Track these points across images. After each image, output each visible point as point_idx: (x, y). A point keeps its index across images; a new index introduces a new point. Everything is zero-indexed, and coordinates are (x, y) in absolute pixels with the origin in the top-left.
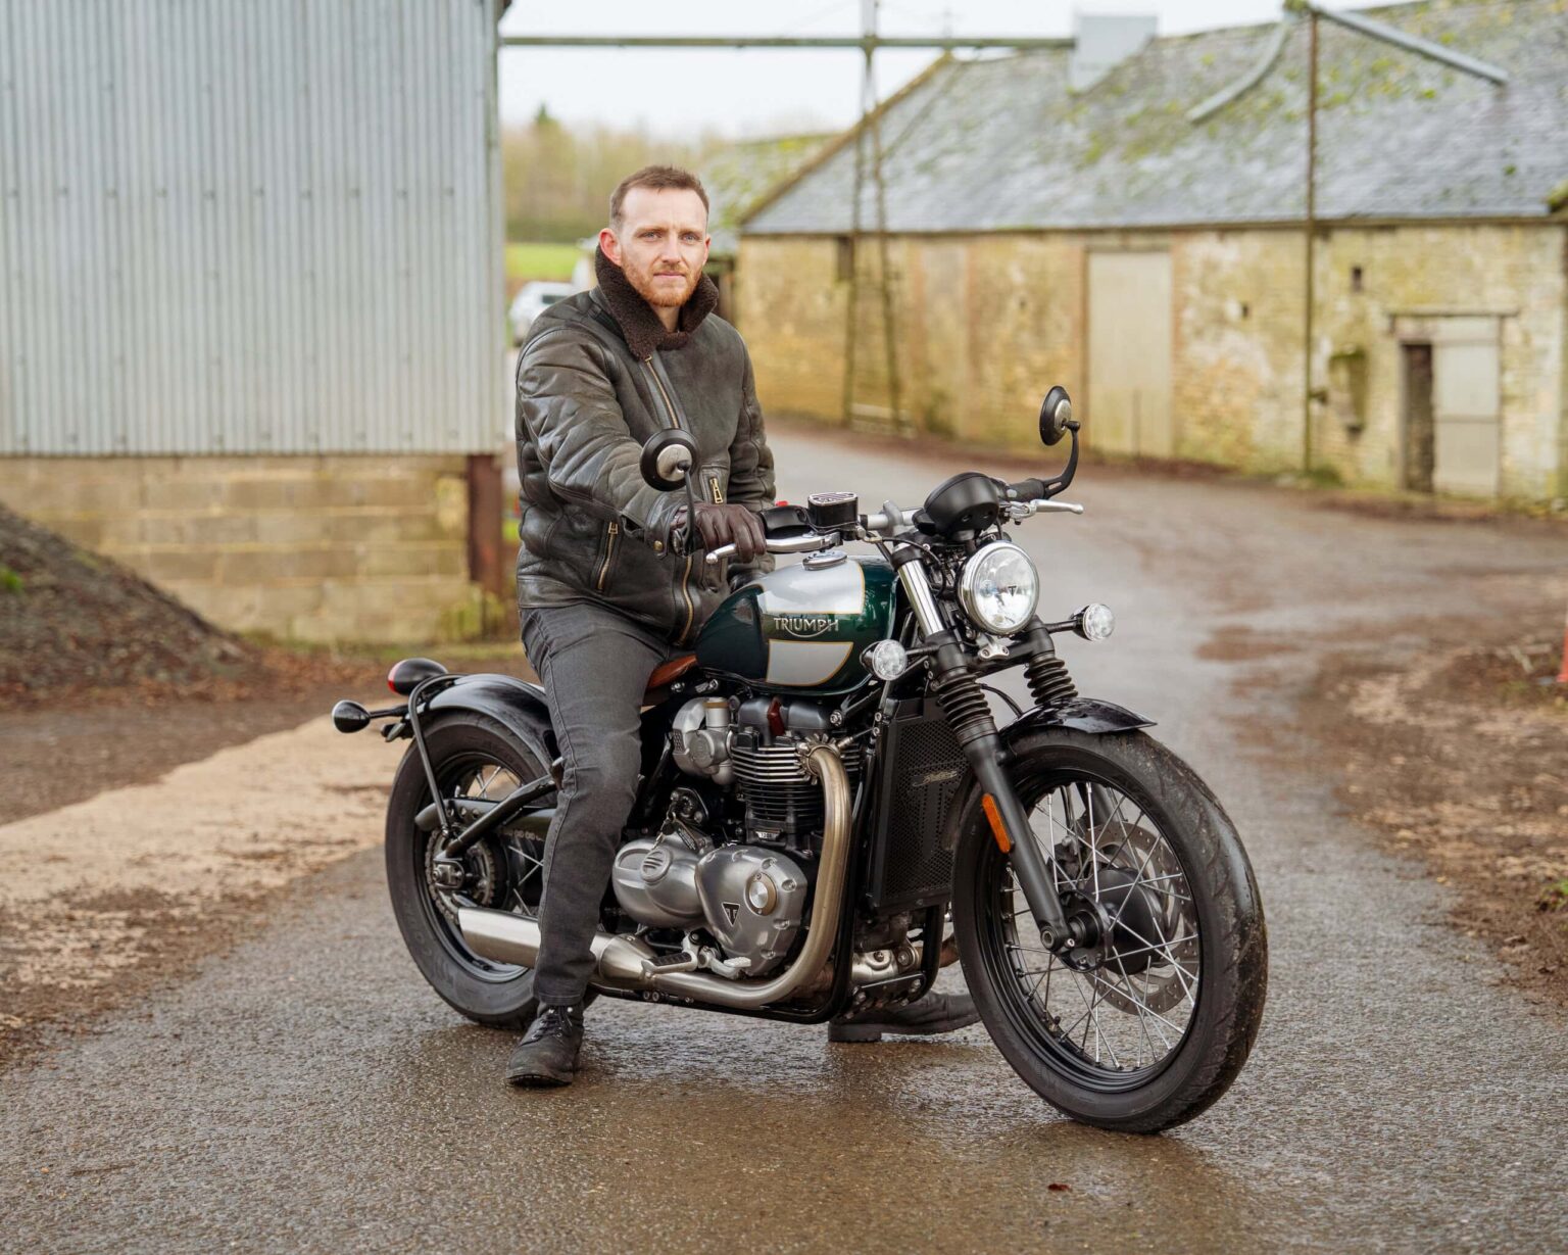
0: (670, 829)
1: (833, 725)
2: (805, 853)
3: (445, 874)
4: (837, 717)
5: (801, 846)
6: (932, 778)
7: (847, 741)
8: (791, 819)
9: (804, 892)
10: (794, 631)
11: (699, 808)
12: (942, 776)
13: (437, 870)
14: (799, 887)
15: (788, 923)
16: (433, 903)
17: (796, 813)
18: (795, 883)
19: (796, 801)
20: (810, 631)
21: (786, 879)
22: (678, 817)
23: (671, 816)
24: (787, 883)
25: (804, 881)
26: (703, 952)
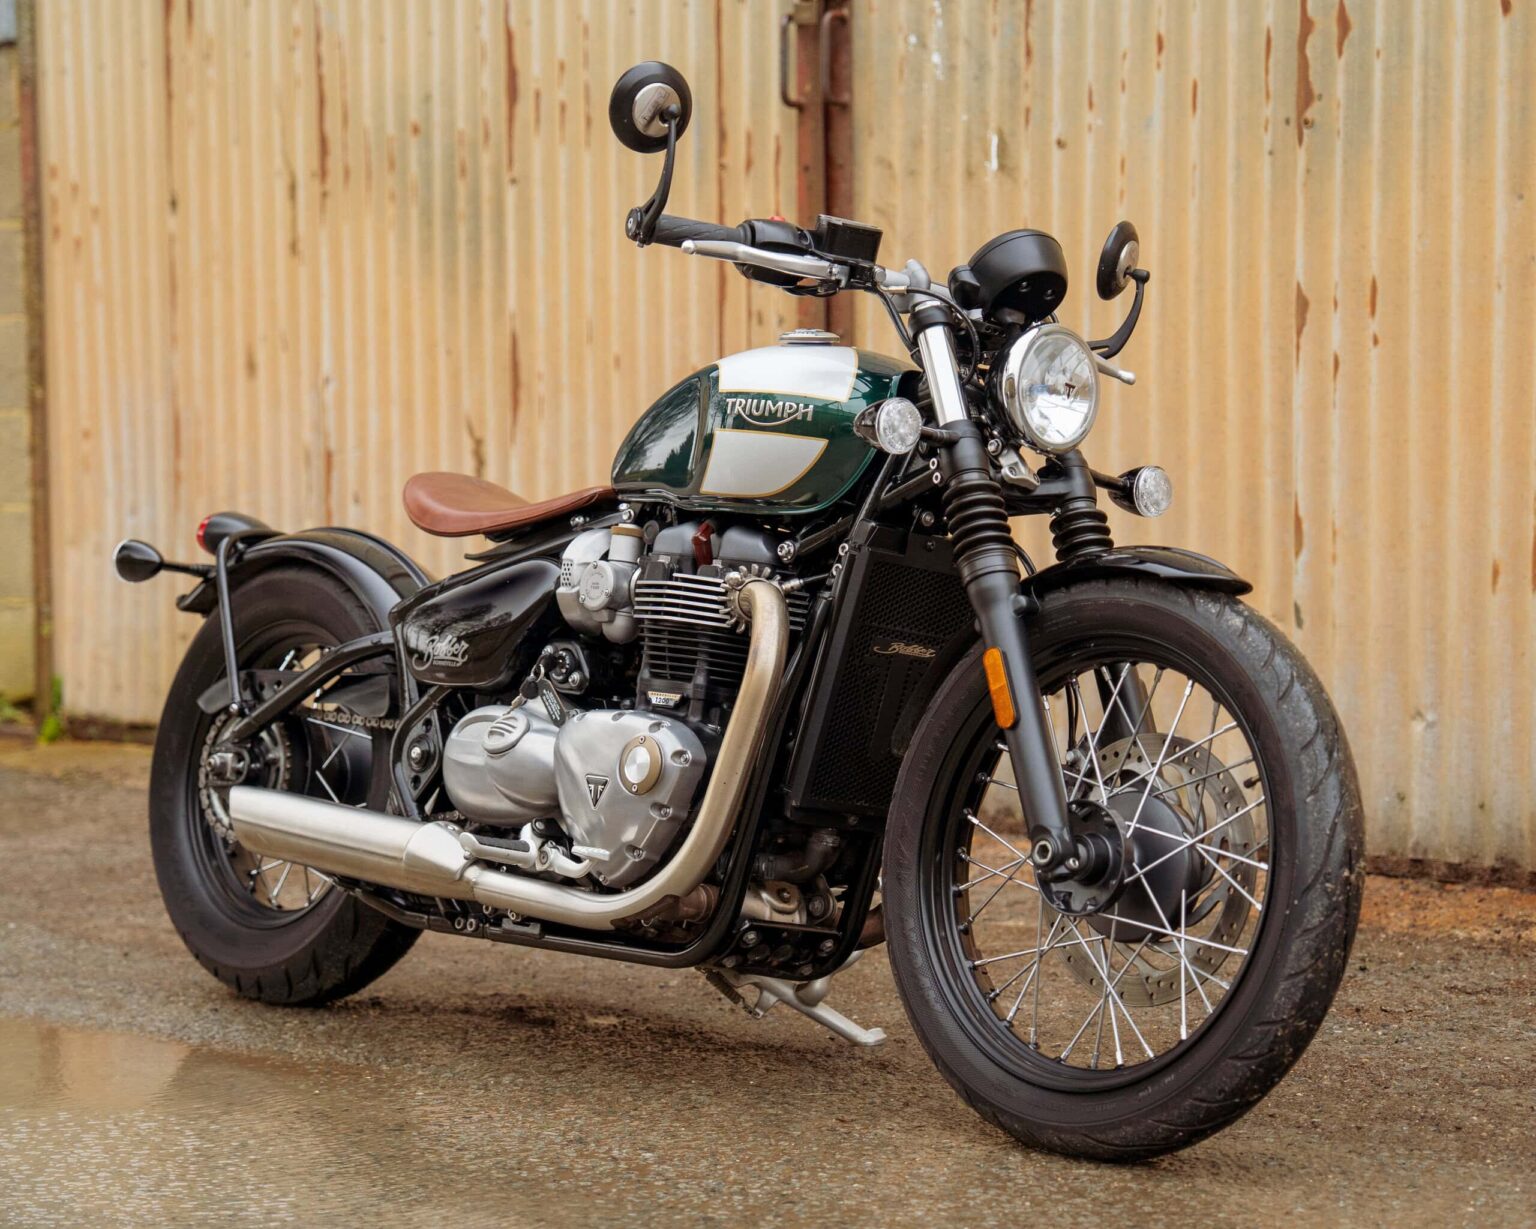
0: (534, 692)
1: (778, 559)
2: (710, 728)
3: (224, 764)
4: (787, 549)
5: (706, 719)
6: (899, 648)
7: (795, 583)
8: (700, 679)
9: (700, 770)
10: (751, 415)
11: (577, 667)
12: (915, 650)
13: (216, 759)
14: (694, 763)
15: (670, 811)
16: (202, 812)
17: (710, 673)
18: (689, 755)
19: (711, 655)
20: (773, 416)
21: (679, 747)
22: (547, 675)
23: (537, 674)
24: (678, 754)
25: (703, 758)
26: (547, 848)
